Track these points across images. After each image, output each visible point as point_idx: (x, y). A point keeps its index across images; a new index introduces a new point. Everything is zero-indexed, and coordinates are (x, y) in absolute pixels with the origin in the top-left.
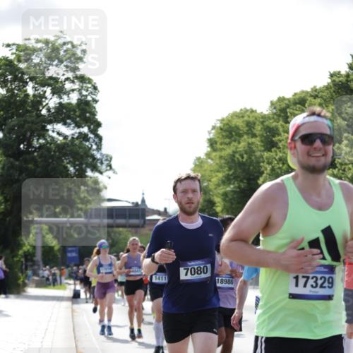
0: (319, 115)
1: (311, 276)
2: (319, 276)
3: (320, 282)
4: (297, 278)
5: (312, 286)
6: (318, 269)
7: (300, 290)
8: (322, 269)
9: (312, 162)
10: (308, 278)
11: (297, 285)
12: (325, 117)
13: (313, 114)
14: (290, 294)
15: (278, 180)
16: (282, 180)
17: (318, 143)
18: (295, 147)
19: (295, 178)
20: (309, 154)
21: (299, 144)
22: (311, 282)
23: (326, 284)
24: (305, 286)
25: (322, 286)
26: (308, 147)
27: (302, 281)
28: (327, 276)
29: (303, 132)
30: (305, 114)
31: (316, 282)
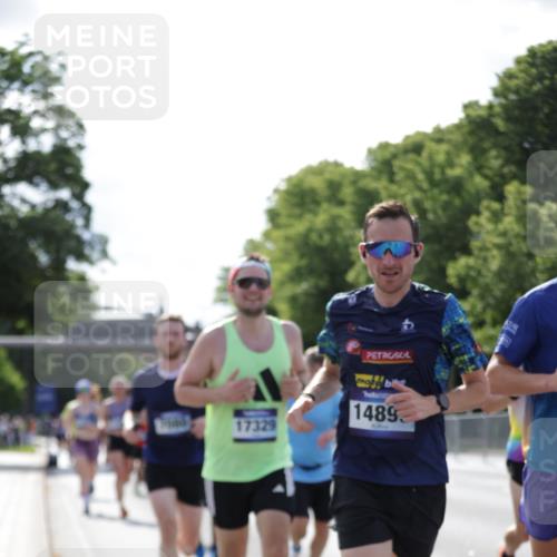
2: (261, 420)
3: (262, 425)
4: (239, 423)
5: (255, 430)
7: (244, 434)
8: (264, 413)
10: (249, 423)
11: (240, 429)
20: (245, 298)
21: (236, 287)
22: (253, 426)
23: (268, 427)
24: (248, 429)
25: (264, 429)
26: (245, 291)
27: (244, 425)
28: (268, 419)
29: (241, 276)
31: (258, 426)
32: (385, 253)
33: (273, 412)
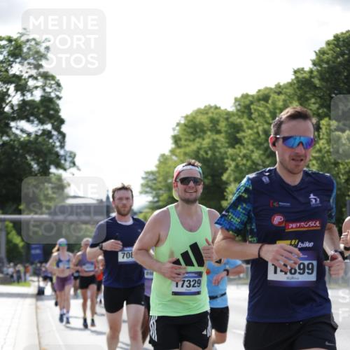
0: (193, 165)
1: (186, 279)
2: (192, 279)
3: (192, 283)
5: (187, 286)
6: (191, 275)
7: (179, 289)
8: (194, 275)
9: (188, 196)
10: (184, 281)
11: (177, 286)
12: (197, 166)
13: (190, 164)
14: (173, 292)
15: (165, 209)
16: (168, 209)
17: (192, 184)
18: (177, 186)
19: (176, 207)
20: (185, 191)
21: (179, 184)
22: (186, 284)
23: (196, 285)
24: (182, 286)
25: (193, 286)
26: (185, 186)
27: (180, 284)
28: (197, 279)
29: (182, 176)
30: (184, 164)
31: (189, 283)
32: (299, 145)
33: (200, 274)
